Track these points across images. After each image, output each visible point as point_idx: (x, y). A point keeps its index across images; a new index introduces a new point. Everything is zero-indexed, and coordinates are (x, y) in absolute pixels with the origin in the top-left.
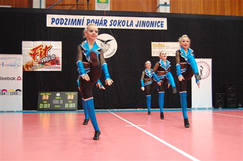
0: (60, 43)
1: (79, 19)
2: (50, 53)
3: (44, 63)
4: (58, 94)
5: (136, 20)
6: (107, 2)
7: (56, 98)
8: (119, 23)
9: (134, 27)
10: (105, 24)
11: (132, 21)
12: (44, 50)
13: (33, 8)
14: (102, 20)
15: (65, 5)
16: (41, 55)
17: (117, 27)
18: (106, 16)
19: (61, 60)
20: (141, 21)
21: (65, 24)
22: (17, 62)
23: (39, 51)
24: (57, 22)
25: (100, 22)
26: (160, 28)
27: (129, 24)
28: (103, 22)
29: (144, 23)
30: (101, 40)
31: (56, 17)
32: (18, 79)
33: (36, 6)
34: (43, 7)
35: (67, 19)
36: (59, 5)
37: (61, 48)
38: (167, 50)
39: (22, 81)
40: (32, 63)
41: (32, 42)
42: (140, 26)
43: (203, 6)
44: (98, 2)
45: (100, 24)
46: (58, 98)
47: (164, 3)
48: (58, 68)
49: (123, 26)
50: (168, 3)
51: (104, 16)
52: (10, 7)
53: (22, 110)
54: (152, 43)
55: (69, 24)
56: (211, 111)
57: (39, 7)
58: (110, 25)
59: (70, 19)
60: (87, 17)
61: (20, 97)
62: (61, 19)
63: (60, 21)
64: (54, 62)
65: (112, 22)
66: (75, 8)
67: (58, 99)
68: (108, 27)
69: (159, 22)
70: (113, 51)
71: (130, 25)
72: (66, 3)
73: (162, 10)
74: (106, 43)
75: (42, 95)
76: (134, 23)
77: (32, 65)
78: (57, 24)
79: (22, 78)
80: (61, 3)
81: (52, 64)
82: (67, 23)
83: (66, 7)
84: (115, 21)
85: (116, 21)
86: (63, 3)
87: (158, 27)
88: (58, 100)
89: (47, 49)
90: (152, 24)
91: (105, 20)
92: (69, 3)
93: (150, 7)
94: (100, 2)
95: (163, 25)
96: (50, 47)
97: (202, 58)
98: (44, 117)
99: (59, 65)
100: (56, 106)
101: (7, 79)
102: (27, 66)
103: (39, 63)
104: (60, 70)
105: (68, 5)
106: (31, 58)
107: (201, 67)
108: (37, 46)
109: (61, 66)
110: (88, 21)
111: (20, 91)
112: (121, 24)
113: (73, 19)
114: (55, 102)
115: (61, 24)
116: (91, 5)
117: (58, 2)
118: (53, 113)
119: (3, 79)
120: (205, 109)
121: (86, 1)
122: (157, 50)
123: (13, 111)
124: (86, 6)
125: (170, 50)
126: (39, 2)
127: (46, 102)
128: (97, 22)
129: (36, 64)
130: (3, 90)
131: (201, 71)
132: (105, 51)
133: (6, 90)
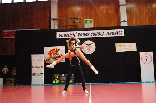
0: (64, 47)
1: (74, 34)
2: (59, 53)
3: (56, 58)
4: (63, 75)
5: (106, 32)
6: (91, 23)
7: (62, 77)
9: (105, 36)
10: (88, 35)
11: (104, 32)
12: (55, 51)
13: (51, 28)
14: (86, 33)
15: (68, 26)
16: (54, 54)
17: (95, 36)
18: (89, 30)
20: (109, 32)
21: (67, 37)
22: (41, 58)
23: (53, 52)
26: (120, 35)
27: (102, 34)
29: (111, 33)
30: (86, 44)
31: (61, 33)
32: (41, 67)
33: (52, 28)
34: (56, 28)
35: (67, 34)
37: (64, 49)
38: (125, 48)
39: (43, 68)
40: (49, 58)
41: (49, 47)
42: (108, 35)
43: (148, 20)
44: (86, 23)
45: (86, 35)
47: (123, 21)
49: (99, 35)
50: (126, 20)
51: (87, 30)
52: (40, 29)
53: (43, 84)
54: (116, 44)
56: (154, 83)
57: (54, 28)
58: (91, 36)
60: (78, 32)
61: (43, 77)
62: (65, 34)
65: (92, 34)
66: (73, 28)
68: (90, 37)
69: (120, 32)
70: (93, 50)
71: (103, 34)
72: (69, 25)
73: (123, 24)
75: (55, 76)
76: (105, 33)
77: (49, 60)
78: (62, 37)
79: (43, 67)
80: (66, 25)
82: (68, 36)
83: (69, 27)
85: (95, 33)
86: (67, 25)
87: (119, 34)
88: (63, 79)
89: (57, 50)
90: (116, 33)
91: (88, 33)
92: (70, 25)
93: (116, 23)
94: (87, 23)
95: (122, 33)
96: (59, 50)
97: (147, 51)
98: (56, 88)
100: (62, 82)
102: (47, 60)
103: (53, 58)
104: (64, 62)
105: (69, 26)
106: (49, 56)
107: (146, 57)
108: (52, 49)
109: (65, 60)
110: (79, 34)
111: (43, 73)
112: (97, 34)
113: (70, 34)
114: (61, 79)
115: (64, 37)
116: (82, 25)
117: (64, 24)
118: (60, 85)
119: (34, 67)
120: (150, 82)
121: (79, 23)
122: (119, 48)
123: (39, 85)
124: (79, 26)
125: (127, 48)
126: (54, 25)
127: (57, 79)
128: (84, 35)
129: (51, 59)
130: (34, 74)
131: (146, 59)
132: (89, 50)
133: (35, 74)
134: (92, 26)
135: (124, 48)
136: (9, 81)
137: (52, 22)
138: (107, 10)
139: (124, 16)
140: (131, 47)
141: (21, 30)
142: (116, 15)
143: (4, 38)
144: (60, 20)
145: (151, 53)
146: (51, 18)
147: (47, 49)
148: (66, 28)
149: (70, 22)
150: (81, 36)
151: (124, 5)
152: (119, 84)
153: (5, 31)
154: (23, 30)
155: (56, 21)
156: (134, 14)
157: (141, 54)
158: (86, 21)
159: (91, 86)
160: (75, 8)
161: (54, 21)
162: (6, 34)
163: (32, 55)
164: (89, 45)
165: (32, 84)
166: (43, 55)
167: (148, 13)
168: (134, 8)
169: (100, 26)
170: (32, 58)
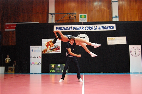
1: (69, 27)
3: (52, 50)
4: (59, 65)
5: (99, 26)
6: (85, 17)
8: (90, 28)
9: (98, 30)
10: (83, 29)
11: (97, 27)
14: (81, 27)
17: (89, 30)
18: (83, 24)
19: (60, 48)
20: (101, 27)
21: (63, 30)
22: (39, 49)
23: (50, 44)
24: (59, 29)
26: (112, 30)
27: (95, 28)
28: (82, 28)
29: (103, 27)
30: (81, 37)
31: (58, 26)
32: (39, 58)
33: (50, 21)
34: (54, 22)
35: (63, 27)
36: (61, 20)
39: (41, 59)
40: (47, 50)
41: (47, 39)
42: (101, 29)
43: (138, 16)
44: (81, 18)
45: (80, 29)
47: (115, 16)
48: (59, 52)
49: (92, 29)
50: (118, 16)
51: (82, 25)
52: (38, 23)
53: (41, 72)
54: (108, 38)
57: (51, 22)
58: (85, 29)
60: (73, 26)
61: (40, 67)
62: (61, 27)
64: (57, 49)
65: (86, 28)
66: (69, 22)
68: (84, 30)
69: (111, 26)
71: (96, 29)
72: (65, 19)
73: (114, 20)
75: (51, 65)
76: (98, 28)
79: (41, 57)
80: (62, 19)
81: (57, 50)
82: (64, 29)
85: (88, 27)
86: (63, 19)
87: (111, 29)
88: (59, 68)
90: (107, 27)
91: (82, 27)
92: (66, 19)
93: (108, 18)
94: (82, 18)
95: (113, 28)
98: (52, 77)
99: (60, 50)
100: (58, 71)
101: (35, 57)
102: (44, 51)
103: (50, 50)
104: (60, 53)
105: (65, 20)
106: (46, 47)
107: (135, 50)
108: (49, 41)
109: (60, 51)
110: (74, 28)
111: (40, 63)
113: (66, 27)
114: (57, 69)
115: (61, 30)
116: (77, 19)
117: (61, 19)
118: (56, 74)
119: (32, 57)
120: (138, 73)
121: (74, 18)
122: (111, 41)
123: (37, 73)
124: (74, 20)
125: (118, 41)
126: (51, 19)
127: (53, 69)
128: (78, 28)
129: (48, 50)
130: (32, 63)
131: (135, 52)
133: (34, 63)
134: (86, 21)
135: (115, 41)
136: (10, 69)
137: (50, 16)
138: (100, 6)
139: (115, 12)
140: (122, 40)
141: (21, 23)
142: (108, 11)
143: (6, 30)
144: (57, 14)
145: (140, 47)
146: (49, 13)
147: (45, 41)
148: (62, 22)
149: (66, 17)
150: (76, 30)
151: (116, 2)
152: (109, 74)
153: (6, 24)
154: (23, 23)
155: (53, 15)
156: (125, 10)
157: (131, 47)
158: (81, 16)
159: (84, 75)
160: (71, 4)
161: (52, 16)
162: (7, 27)
163: (31, 47)
164: (83, 38)
165: (30, 72)
166: (41, 46)
167: (138, 10)
168: (125, 5)
169: (94, 21)
170: (31, 49)
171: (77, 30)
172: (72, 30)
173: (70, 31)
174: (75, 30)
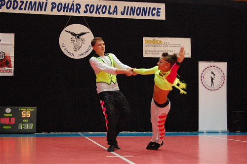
0: (12, 36)
1: (40, 3)
4: (8, 110)
5: (121, 5)
7: (6, 115)
8: (97, 10)
9: (119, 16)
10: (78, 9)
11: (116, 7)
14: (73, 5)
17: (94, 15)
19: (12, 60)
20: (128, 7)
21: (20, 9)
24: (8, 6)
25: (70, 7)
26: (155, 18)
27: (111, 11)
28: (75, 7)
29: (133, 10)
30: (72, 33)
35: (22, 2)
37: (13, 43)
42: (127, 14)
45: (70, 9)
46: (8, 115)
48: (8, 72)
49: (104, 13)
54: (145, 39)
55: (25, 9)
56: (226, 135)
58: (85, 12)
59: (27, 2)
62: (15, 1)
63: (13, 3)
64: (3, 62)
65: (88, 8)
67: (7, 117)
68: (82, 14)
69: (154, 9)
70: (89, 49)
71: (114, 12)
74: (78, 37)
78: (8, 8)
82: (23, 7)
84: (92, 5)
85: (94, 6)
87: (153, 15)
88: (8, 119)
90: (145, 11)
91: (77, 5)
95: (160, 12)
97: (214, 61)
99: (11, 67)
100: (4, 127)
104: (12, 74)
107: (212, 73)
109: (13, 69)
110: (54, 5)
112: (100, 10)
113: (31, 2)
114: (3, 121)
115: (14, 8)
120: (217, 132)
122: (151, 48)
128: (66, 8)
131: (212, 79)
132: (77, 48)
145: (223, 66)
150: (59, 11)
157: (202, 65)
164: (78, 36)
171: (61, 13)
172: (48, 12)
173: (43, 13)
174: (55, 12)
